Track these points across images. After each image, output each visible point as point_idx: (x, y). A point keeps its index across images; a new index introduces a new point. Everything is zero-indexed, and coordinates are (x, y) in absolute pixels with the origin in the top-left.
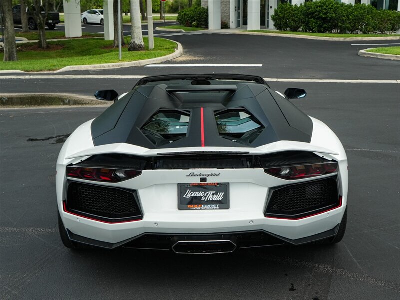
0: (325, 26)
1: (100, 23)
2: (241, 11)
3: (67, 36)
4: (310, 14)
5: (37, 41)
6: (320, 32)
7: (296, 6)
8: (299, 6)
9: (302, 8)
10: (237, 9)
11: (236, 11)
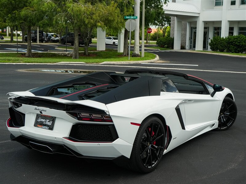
0: (238, 49)
1: (112, 44)
2: (192, 40)
3: (97, 50)
4: (230, 43)
5: (83, 52)
6: (236, 52)
7: (223, 38)
8: (224, 38)
9: (226, 39)
10: (190, 39)
11: (189, 40)
